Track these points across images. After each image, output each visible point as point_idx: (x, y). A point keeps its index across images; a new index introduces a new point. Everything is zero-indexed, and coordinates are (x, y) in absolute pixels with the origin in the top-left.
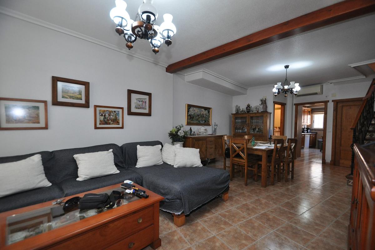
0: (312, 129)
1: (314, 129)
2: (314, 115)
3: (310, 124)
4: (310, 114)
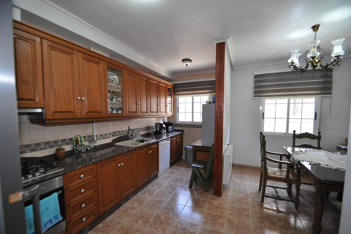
0: (177, 125)
1: (179, 125)
2: (177, 96)
3: (172, 114)
4: (171, 95)
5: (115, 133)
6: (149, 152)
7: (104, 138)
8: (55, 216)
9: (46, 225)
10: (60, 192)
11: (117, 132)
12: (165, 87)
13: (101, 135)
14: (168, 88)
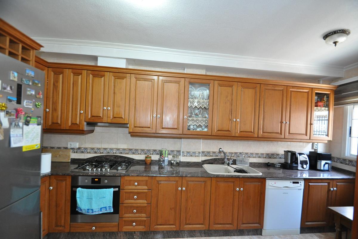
5: (209, 152)
6: (238, 189)
7: (192, 156)
8: (110, 207)
9: (102, 209)
10: (117, 189)
11: (211, 153)
12: (308, 92)
13: (188, 152)
14: (316, 93)
